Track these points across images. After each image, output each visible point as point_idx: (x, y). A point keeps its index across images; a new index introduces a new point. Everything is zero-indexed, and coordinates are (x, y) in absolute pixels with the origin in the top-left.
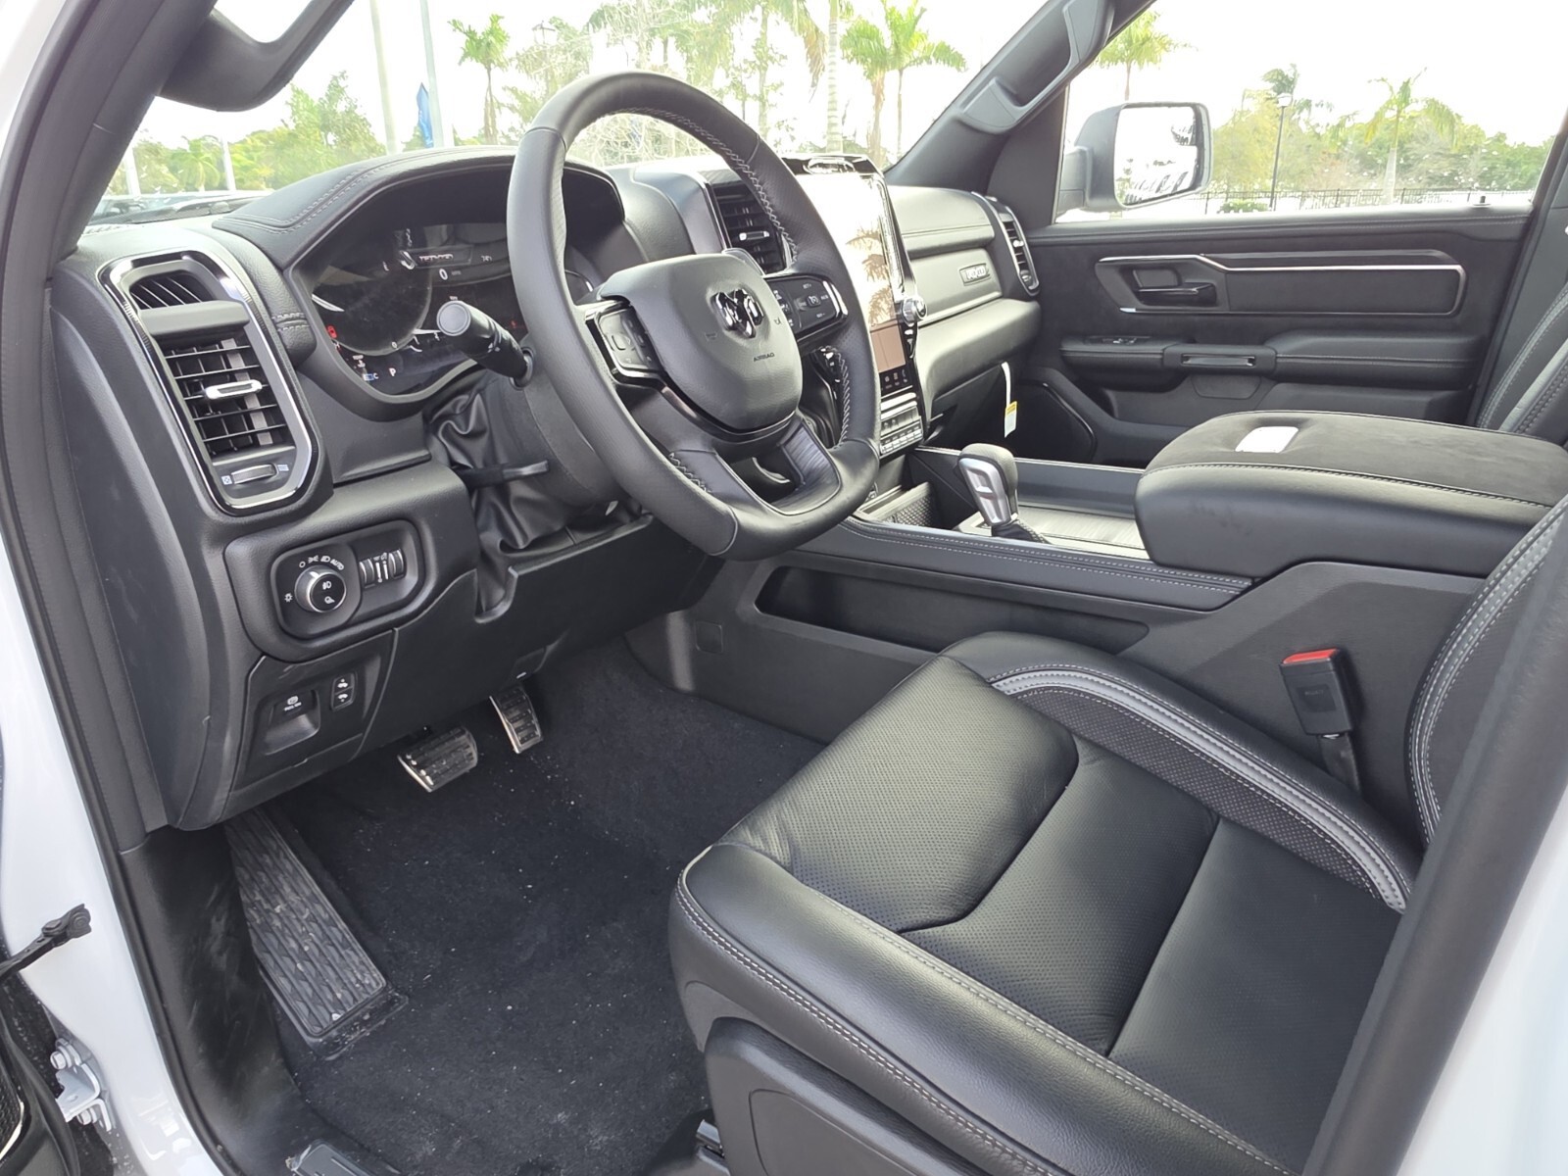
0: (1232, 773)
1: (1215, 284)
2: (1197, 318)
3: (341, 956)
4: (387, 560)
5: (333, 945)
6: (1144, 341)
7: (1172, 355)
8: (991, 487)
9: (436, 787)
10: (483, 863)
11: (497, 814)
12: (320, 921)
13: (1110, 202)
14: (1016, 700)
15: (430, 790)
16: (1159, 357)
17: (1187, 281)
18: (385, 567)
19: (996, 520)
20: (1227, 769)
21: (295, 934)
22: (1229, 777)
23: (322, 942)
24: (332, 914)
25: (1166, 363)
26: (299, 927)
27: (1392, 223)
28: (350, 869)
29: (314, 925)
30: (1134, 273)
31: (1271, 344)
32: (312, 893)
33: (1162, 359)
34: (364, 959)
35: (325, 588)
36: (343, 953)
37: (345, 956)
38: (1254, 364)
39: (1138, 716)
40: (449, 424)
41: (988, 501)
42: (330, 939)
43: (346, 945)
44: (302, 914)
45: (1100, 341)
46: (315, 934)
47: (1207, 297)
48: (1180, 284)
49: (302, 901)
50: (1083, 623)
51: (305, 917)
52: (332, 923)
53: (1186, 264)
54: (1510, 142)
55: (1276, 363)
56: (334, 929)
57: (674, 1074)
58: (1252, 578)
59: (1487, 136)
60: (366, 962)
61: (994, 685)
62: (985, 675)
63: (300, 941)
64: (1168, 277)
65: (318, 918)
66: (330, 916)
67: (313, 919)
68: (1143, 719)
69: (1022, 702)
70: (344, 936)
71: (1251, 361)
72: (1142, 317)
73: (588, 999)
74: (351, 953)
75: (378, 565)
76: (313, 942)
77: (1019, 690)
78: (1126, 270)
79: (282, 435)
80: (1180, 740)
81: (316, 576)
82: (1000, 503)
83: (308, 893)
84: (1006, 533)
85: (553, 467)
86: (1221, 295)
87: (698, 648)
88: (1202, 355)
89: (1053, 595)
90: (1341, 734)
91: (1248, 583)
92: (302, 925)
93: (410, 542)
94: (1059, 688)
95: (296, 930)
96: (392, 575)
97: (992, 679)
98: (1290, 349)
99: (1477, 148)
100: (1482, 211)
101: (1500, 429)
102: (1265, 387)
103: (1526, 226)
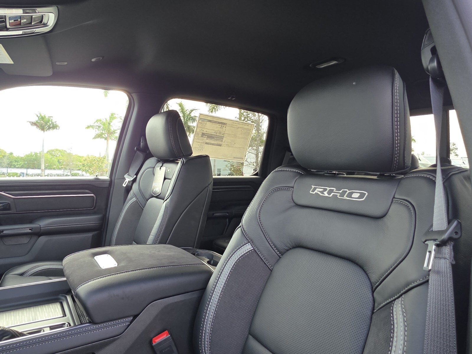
1: (9, 203)
27: (67, 182)
31: (37, 223)
38: (32, 230)
47: (7, 208)
54: (15, 155)
55: (40, 229)
58: (133, 316)
59: (7, 153)
71: (30, 230)
86: (12, 206)
88: (9, 229)
91: (131, 318)
98: (44, 223)
99: (5, 156)
100: (98, 179)
101: (147, 243)
102: (34, 238)
103: (110, 183)
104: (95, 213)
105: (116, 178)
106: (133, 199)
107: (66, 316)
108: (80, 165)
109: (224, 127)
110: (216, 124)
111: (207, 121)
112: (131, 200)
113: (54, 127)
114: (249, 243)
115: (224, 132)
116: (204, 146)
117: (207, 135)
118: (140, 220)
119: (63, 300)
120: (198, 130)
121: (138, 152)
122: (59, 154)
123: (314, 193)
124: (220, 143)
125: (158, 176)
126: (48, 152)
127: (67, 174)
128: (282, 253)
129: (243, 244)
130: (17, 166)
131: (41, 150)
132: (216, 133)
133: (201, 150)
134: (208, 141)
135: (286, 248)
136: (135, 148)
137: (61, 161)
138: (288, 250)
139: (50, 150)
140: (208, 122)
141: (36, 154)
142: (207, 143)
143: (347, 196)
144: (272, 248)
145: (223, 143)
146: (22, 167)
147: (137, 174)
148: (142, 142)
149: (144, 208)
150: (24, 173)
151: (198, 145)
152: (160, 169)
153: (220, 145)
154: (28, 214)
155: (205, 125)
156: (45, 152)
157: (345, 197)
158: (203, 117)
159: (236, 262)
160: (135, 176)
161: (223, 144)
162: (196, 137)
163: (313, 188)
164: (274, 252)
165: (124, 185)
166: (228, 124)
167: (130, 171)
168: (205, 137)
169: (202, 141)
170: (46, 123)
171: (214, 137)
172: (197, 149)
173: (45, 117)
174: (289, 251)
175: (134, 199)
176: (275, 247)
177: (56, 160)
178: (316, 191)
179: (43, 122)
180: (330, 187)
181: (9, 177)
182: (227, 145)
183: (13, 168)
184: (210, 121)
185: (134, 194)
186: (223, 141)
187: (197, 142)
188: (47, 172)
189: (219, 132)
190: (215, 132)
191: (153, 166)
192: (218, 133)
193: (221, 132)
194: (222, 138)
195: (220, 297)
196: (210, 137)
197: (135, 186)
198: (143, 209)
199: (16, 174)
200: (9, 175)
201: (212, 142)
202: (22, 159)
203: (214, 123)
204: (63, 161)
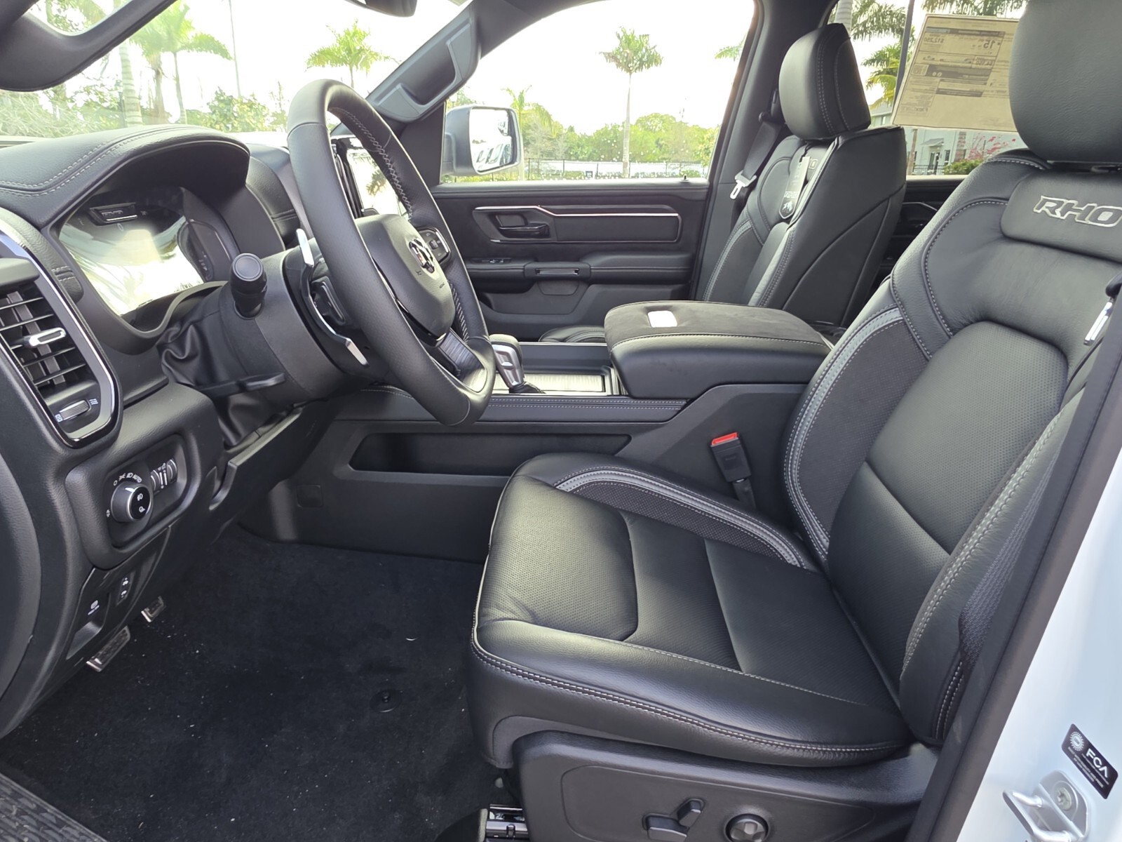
0: (702, 512)
1: (547, 223)
2: (537, 246)
3: (60, 835)
4: (166, 469)
5: (50, 828)
6: (510, 261)
7: (529, 270)
8: (511, 361)
9: (104, 666)
10: (145, 719)
11: (138, 677)
12: (30, 813)
13: (470, 170)
14: (573, 494)
15: (99, 669)
16: (521, 271)
17: (532, 222)
18: (165, 475)
19: (515, 383)
20: (699, 510)
21: (10, 831)
22: (701, 514)
23: (38, 829)
24: (38, 803)
25: (526, 275)
26: (11, 824)
28: (26, 762)
29: (26, 817)
30: (497, 217)
31: (586, 261)
32: (13, 790)
33: (523, 272)
34: (81, 830)
35: (139, 500)
36: (61, 831)
37: (64, 834)
38: (578, 273)
39: (646, 490)
40: (168, 352)
41: (509, 372)
42: (45, 825)
43: (60, 824)
44: (11, 812)
45: (479, 262)
46: (29, 824)
47: (544, 233)
48: (526, 224)
49: (6, 801)
50: (588, 441)
51: (14, 813)
52: (40, 810)
53: (527, 212)
54: (578, 131)
55: (591, 272)
56: (45, 815)
57: (397, 813)
58: (686, 399)
59: (564, 128)
60: (84, 832)
61: (558, 487)
62: (550, 482)
63: (17, 836)
64: (517, 220)
65: (27, 811)
66: (37, 805)
67: (21, 813)
68: (649, 491)
69: (575, 495)
70: (56, 818)
71: (576, 271)
72: (505, 246)
73: (296, 788)
74: (68, 829)
75: (161, 474)
76: (29, 832)
77: (573, 488)
78: (492, 215)
79: (85, 374)
80: (671, 499)
81: (132, 490)
82: (517, 372)
83: (9, 792)
84: (523, 390)
85: (287, 376)
86: (552, 231)
87: (299, 506)
88: (548, 268)
89: (563, 426)
90: (745, 479)
91: (684, 402)
92: (15, 821)
93: (180, 452)
94: (597, 482)
95: (11, 828)
96: (169, 480)
97: (555, 484)
98: (596, 263)
99: (561, 135)
100: (686, 184)
101: (749, 305)
102: (582, 287)
103: (708, 193)
104: (678, 250)
105: (720, 182)
106: (745, 226)
107: (605, 391)
108: (700, 151)
109: (997, 42)
110: (972, 37)
111: (947, 33)
112: (743, 226)
113: (652, 60)
114: (897, 309)
115: (994, 58)
116: (931, 100)
117: (943, 69)
118: (755, 267)
119: (606, 374)
120: (919, 60)
121: (764, 124)
122: (660, 125)
123: (1039, 211)
124: (979, 87)
125: (795, 177)
126: (638, 121)
127: (672, 171)
128: (956, 329)
129: (886, 309)
130: (580, 157)
131: (624, 119)
132: (970, 63)
133: (922, 110)
134: (943, 85)
135: (964, 321)
136: (760, 116)
137: (663, 142)
138: (965, 326)
139: (642, 118)
140: (947, 35)
141: (615, 127)
142: (940, 92)
143: (1090, 219)
144: (938, 319)
145: (987, 87)
146: (590, 158)
147: (758, 173)
148: (775, 103)
149: (764, 243)
150: (592, 172)
151: (917, 97)
152: (801, 161)
153: (978, 94)
154: (575, 245)
155: (940, 43)
156: (633, 121)
157: (1087, 221)
158: (936, 22)
159: (865, 340)
160: (755, 177)
161: (988, 91)
162: (911, 78)
163: (1042, 199)
164: (940, 328)
165: (733, 196)
166: (1008, 34)
167: (746, 166)
168: (936, 76)
169: (928, 88)
170: (636, 53)
171: (961, 75)
172: (913, 109)
173: (634, 37)
174: (967, 327)
175: (748, 225)
176: (944, 318)
177: (651, 139)
178: (1044, 208)
179: (630, 50)
180: (1069, 200)
181: (567, 179)
182: (998, 91)
183: (574, 160)
184: (954, 32)
185: (750, 215)
186: (989, 82)
187: (914, 90)
188: (636, 168)
189: (978, 58)
190: (966, 60)
191: (790, 155)
192: (975, 62)
193: (985, 58)
194: (987, 73)
195: (827, 395)
196: (952, 73)
197: (752, 199)
198: (762, 246)
199: (578, 174)
200: (567, 175)
201: (958, 86)
202: (589, 140)
203: (965, 36)
204: (667, 142)
